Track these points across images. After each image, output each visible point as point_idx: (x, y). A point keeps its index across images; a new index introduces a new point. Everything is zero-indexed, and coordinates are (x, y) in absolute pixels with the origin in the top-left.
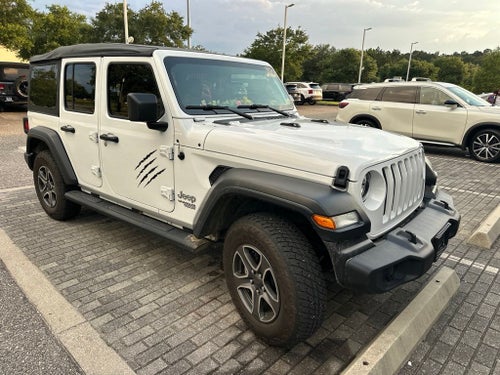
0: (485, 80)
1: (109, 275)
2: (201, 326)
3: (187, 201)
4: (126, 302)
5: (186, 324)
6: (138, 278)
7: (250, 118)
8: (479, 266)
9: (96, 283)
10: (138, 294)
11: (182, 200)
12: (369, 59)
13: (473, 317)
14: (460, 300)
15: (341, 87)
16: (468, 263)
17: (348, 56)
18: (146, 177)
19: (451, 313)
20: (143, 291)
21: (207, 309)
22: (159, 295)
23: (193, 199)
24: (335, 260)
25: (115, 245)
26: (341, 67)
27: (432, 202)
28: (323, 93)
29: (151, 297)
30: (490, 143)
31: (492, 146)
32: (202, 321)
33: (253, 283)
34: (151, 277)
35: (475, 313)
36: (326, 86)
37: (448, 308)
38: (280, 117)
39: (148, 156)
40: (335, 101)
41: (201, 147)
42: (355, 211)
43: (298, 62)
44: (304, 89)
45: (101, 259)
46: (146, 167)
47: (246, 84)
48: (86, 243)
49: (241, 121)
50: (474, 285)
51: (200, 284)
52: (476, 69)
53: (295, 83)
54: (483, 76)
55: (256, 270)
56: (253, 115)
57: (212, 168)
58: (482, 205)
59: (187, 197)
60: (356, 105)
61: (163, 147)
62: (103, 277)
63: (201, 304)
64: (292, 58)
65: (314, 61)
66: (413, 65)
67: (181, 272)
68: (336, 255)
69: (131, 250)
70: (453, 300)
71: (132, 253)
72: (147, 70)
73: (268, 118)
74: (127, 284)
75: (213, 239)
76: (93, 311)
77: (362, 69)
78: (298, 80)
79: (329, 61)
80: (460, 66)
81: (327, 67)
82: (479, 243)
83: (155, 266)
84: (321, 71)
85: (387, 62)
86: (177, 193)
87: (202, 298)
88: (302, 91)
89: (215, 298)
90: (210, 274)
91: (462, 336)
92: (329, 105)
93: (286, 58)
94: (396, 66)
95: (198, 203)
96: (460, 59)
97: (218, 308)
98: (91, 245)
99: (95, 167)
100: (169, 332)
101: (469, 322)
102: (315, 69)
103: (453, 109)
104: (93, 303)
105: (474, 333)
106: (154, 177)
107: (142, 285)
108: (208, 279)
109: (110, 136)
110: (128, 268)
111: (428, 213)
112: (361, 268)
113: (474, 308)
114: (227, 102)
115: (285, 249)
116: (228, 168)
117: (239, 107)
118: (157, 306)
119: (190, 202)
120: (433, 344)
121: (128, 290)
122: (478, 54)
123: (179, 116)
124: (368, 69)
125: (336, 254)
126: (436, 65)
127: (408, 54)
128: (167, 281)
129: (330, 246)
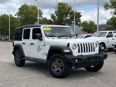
46: (39, 48)
72: (40, 29)
86: (44, 53)
99: (29, 51)
106: (40, 51)
109: (32, 43)
117: (59, 36)
119: (46, 54)
123: (45, 37)
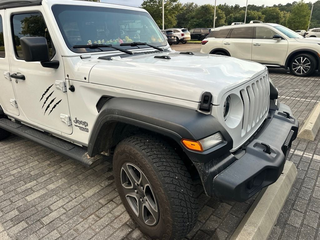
0: (294, 22)
1: (29, 185)
2: (99, 226)
3: (81, 125)
4: (40, 209)
5: (87, 226)
6: (52, 186)
7: (130, 54)
8: (308, 155)
9: (17, 194)
10: (50, 201)
11: (77, 124)
12: (220, 11)
13: (310, 199)
14: (298, 186)
15: (202, 31)
16: (300, 153)
17: (206, 9)
18: (48, 107)
19: (293, 197)
20: (55, 197)
21: (105, 210)
22: (67, 201)
23: (85, 124)
24: (203, 178)
25: (36, 158)
26: (202, 18)
27: (276, 113)
28: (191, 35)
29: (60, 203)
30: (304, 63)
31: (305, 66)
32: (100, 222)
33: (137, 193)
34: (62, 185)
35: (311, 196)
36: (192, 31)
37: (291, 193)
38: (156, 52)
39: (48, 90)
40: (199, 40)
41: (87, 80)
42: (219, 132)
43: (173, 15)
44: (178, 33)
45: (24, 172)
46: (47, 98)
47: (139, 32)
48: (14, 158)
49: (122, 56)
50: (307, 171)
51: (100, 188)
52: (288, 15)
53: (172, 29)
54: (293, 19)
55: (139, 183)
56: (133, 51)
57: (98, 98)
58: (303, 107)
59: (81, 122)
60: (213, 42)
61: (58, 82)
62: (23, 188)
63: (101, 206)
64: (169, 12)
65: (184, 14)
66: (248, 14)
67: (86, 178)
68: (205, 174)
69: (49, 162)
70: (294, 186)
71: (49, 165)
73: (146, 53)
74: (42, 192)
75: (106, 154)
76: (11, 220)
77: (215, 18)
78: (174, 27)
79: (194, 14)
80: (278, 14)
81: (193, 18)
82: (306, 137)
83: (66, 175)
84: (189, 20)
85: (232, 13)
86: (73, 119)
87: (101, 201)
88: (176, 34)
89: (112, 200)
90: (109, 179)
91: (304, 218)
92: (195, 43)
93: (165, 13)
94: (238, 15)
95: (90, 127)
96: (278, 9)
97: (113, 209)
98: (17, 160)
99: (12, 100)
100: (73, 235)
101: (308, 204)
102: (185, 19)
103: (278, 41)
104: (13, 212)
105: (313, 214)
106: (54, 107)
107: (54, 192)
108: (107, 183)
109: (19, 75)
110: (44, 178)
111: (275, 123)
112: (227, 184)
113: (310, 191)
114: (111, 41)
115: (160, 169)
116: (111, 98)
117: (122, 45)
118: (64, 211)
119: (84, 126)
120: (283, 228)
121: (43, 198)
122: (288, 5)
123: (67, 54)
124: (219, 18)
125: (205, 172)
126: (263, 14)
127: (245, 7)
128: (74, 187)
129: (199, 166)
